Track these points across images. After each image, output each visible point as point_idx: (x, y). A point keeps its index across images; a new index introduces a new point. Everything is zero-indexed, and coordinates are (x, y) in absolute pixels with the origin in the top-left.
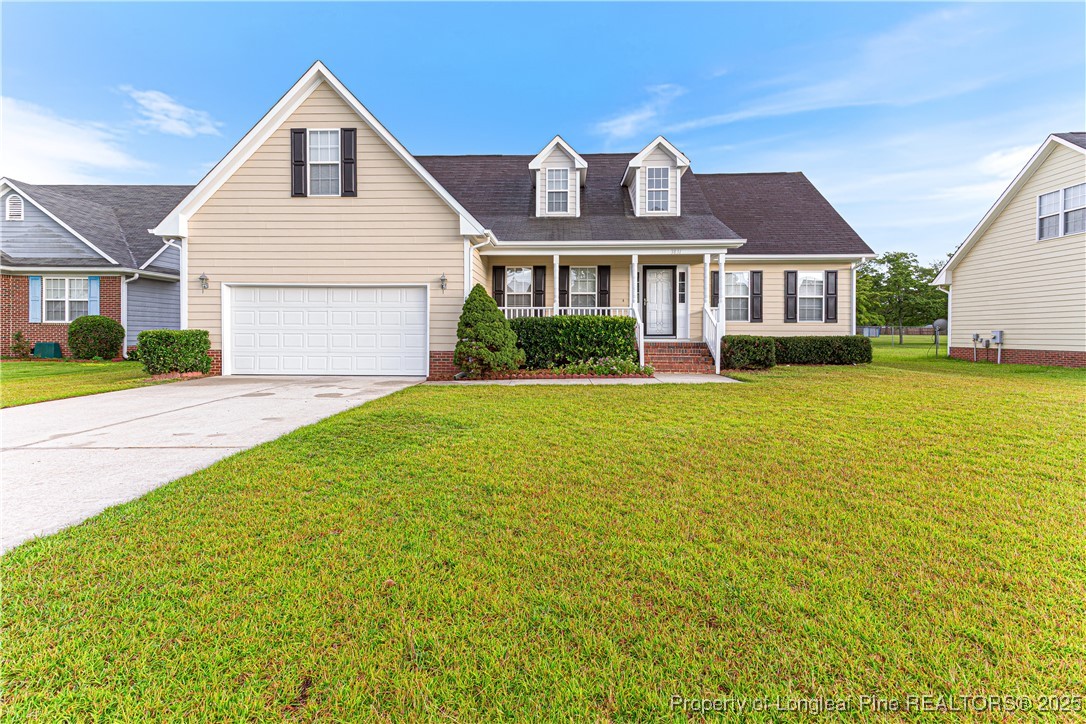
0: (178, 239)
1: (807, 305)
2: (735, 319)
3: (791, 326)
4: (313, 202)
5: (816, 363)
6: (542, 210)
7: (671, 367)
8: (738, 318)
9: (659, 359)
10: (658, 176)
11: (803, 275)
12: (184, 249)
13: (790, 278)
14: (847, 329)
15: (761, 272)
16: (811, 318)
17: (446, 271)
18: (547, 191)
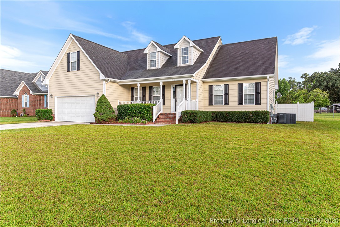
0: (47, 85)
1: (248, 98)
2: (218, 104)
3: (240, 107)
4: (72, 72)
5: (242, 122)
6: (149, 67)
7: (162, 121)
8: (219, 104)
9: (162, 119)
10: (185, 50)
11: (246, 85)
12: (49, 87)
13: (240, 86)
14: (265, 108)
15: (228, 84)
16: (249, 103)
17: (98, 91)
18: (150, 60)
